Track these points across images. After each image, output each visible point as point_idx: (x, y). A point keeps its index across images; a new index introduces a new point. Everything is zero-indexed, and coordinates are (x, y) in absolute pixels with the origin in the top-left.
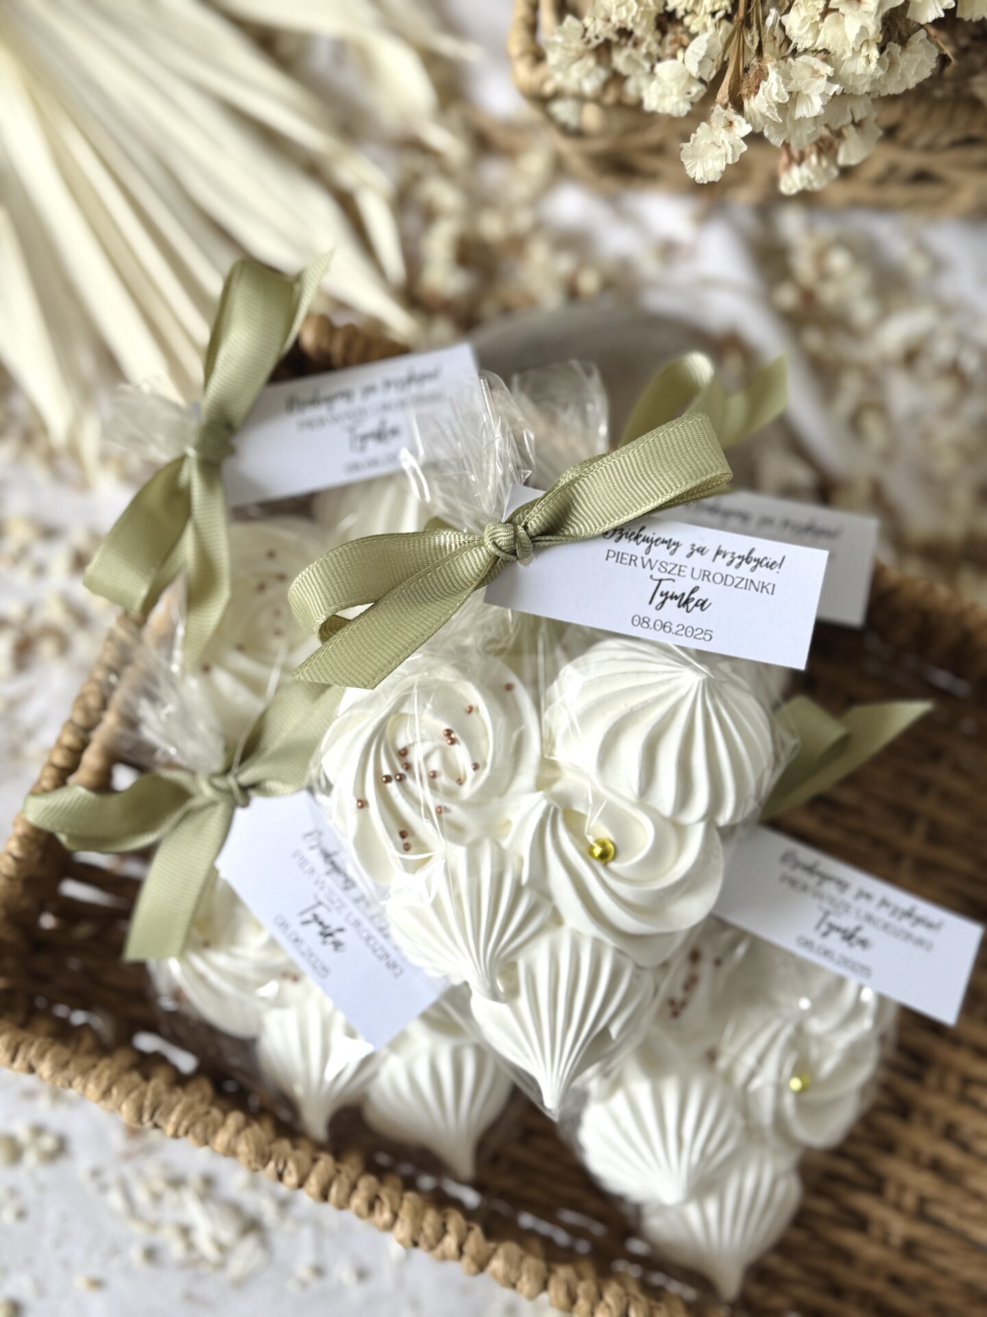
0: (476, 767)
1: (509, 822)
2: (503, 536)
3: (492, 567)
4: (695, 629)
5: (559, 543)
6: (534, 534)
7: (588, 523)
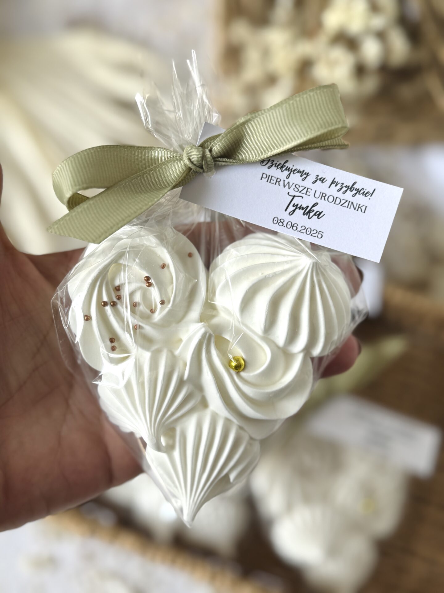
0: (163, 302)
1: (181, 340)
2: (195, 155)
3: (187, 175)
4: (312, 230)
5: (231, 164)
6: (216, 156)
7: (251, 153)
